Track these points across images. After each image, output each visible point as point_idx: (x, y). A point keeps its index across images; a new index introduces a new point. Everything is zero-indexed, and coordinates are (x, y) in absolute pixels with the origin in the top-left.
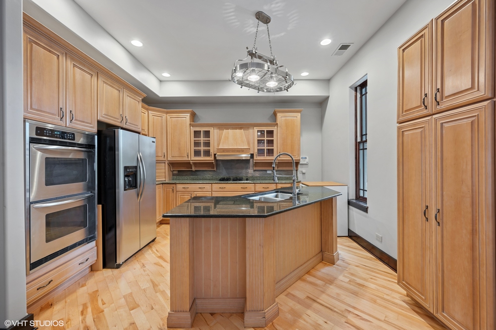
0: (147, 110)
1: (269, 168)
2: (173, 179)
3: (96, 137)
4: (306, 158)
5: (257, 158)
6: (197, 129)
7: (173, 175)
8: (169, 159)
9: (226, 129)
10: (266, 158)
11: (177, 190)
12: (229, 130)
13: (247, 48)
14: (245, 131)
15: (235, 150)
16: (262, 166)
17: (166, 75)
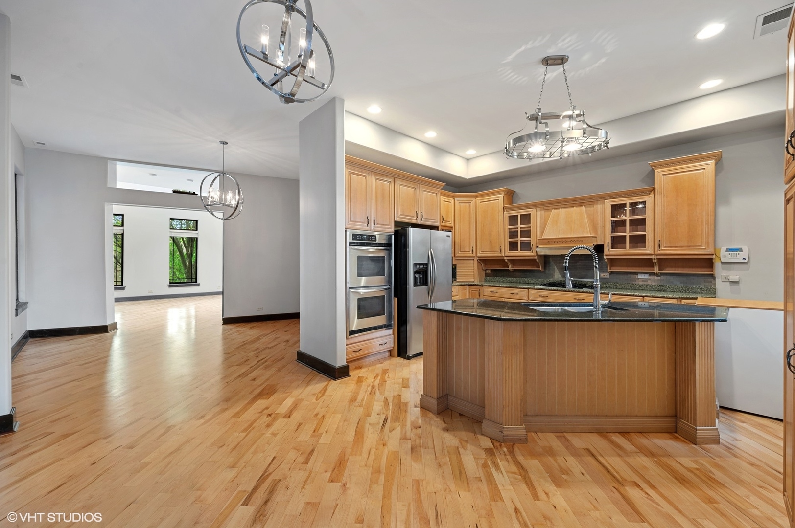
0: (453, 197)
1: (642, 268)
2: (486, 281)
3: (393, 236)
4: (740, 250)
5: (609, 252)
6: (513, 213)
7: (487, 275)
8: (479, 255)
9: (555, 209)
10: (628, 251)
11: (484, 294)
12: (561, 209)
13: (526, 113)
14: (589, 209)
15: (567, 240)
16: (627, 266)
17: (471, 152)
